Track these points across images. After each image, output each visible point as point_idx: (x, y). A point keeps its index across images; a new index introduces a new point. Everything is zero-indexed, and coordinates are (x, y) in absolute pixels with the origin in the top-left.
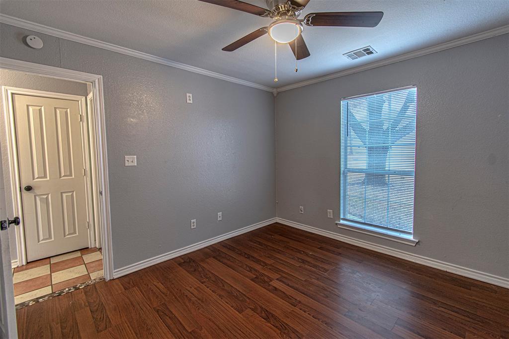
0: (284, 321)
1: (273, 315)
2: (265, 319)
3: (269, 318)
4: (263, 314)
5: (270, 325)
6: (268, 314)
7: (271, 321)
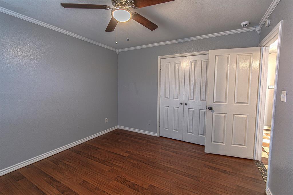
0: (123, 185)
1: (131, 187)
2: (135, 184)
3: (133, 185)
4: (136, 187)
5: (132, 181)
6: (134, 187)
7: (131, 184)
